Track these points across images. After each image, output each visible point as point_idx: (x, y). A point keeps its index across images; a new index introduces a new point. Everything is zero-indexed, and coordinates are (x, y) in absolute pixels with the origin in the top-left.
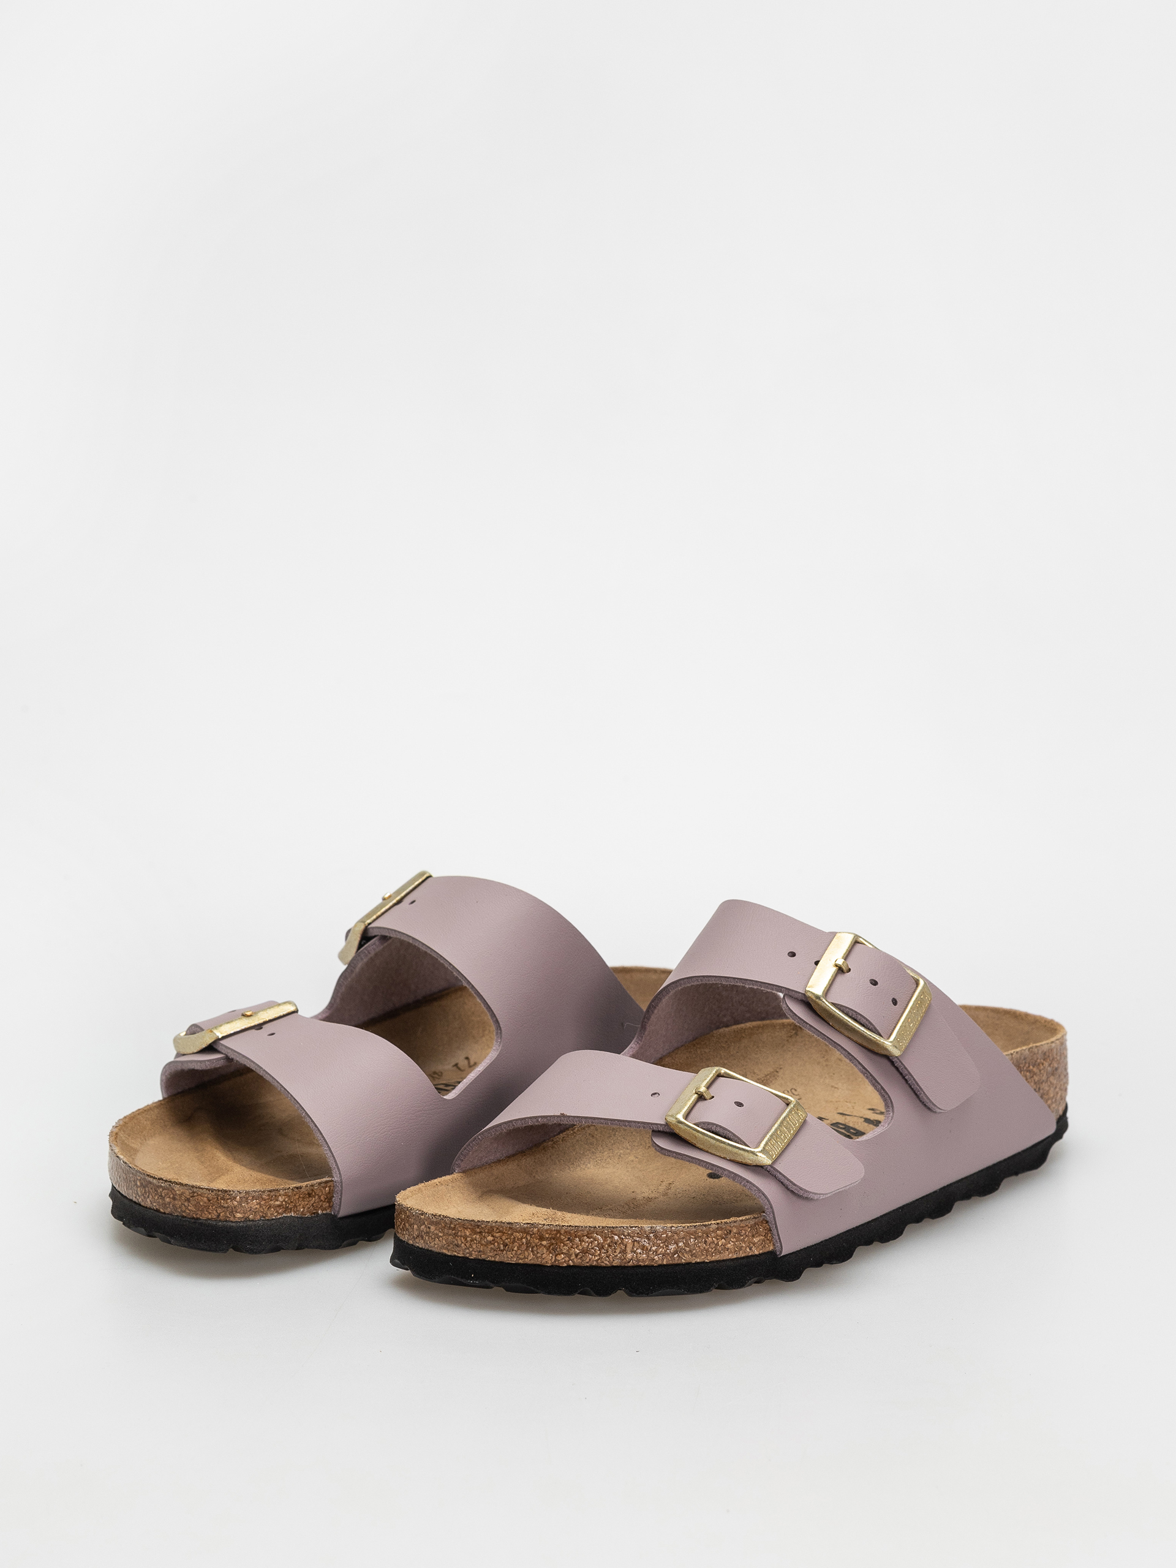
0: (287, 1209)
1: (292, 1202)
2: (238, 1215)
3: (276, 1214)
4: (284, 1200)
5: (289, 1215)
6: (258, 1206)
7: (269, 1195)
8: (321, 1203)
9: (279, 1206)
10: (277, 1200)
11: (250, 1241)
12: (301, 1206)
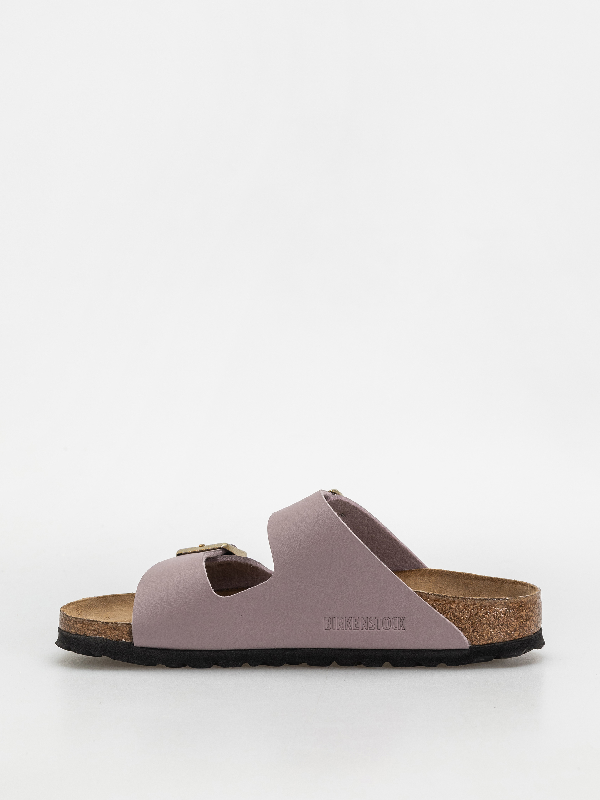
0: (99, 633)
1: (102, 630)
2: (72, 631)
3: (92, 634)
4: (97, 628)
5: (101, 637)
6: (81, 628)
7: (87, 623)
8: (124, 635)
9: (94, 630)
10: (93, 627)
11: (75, 645)
12: (109, 634)
